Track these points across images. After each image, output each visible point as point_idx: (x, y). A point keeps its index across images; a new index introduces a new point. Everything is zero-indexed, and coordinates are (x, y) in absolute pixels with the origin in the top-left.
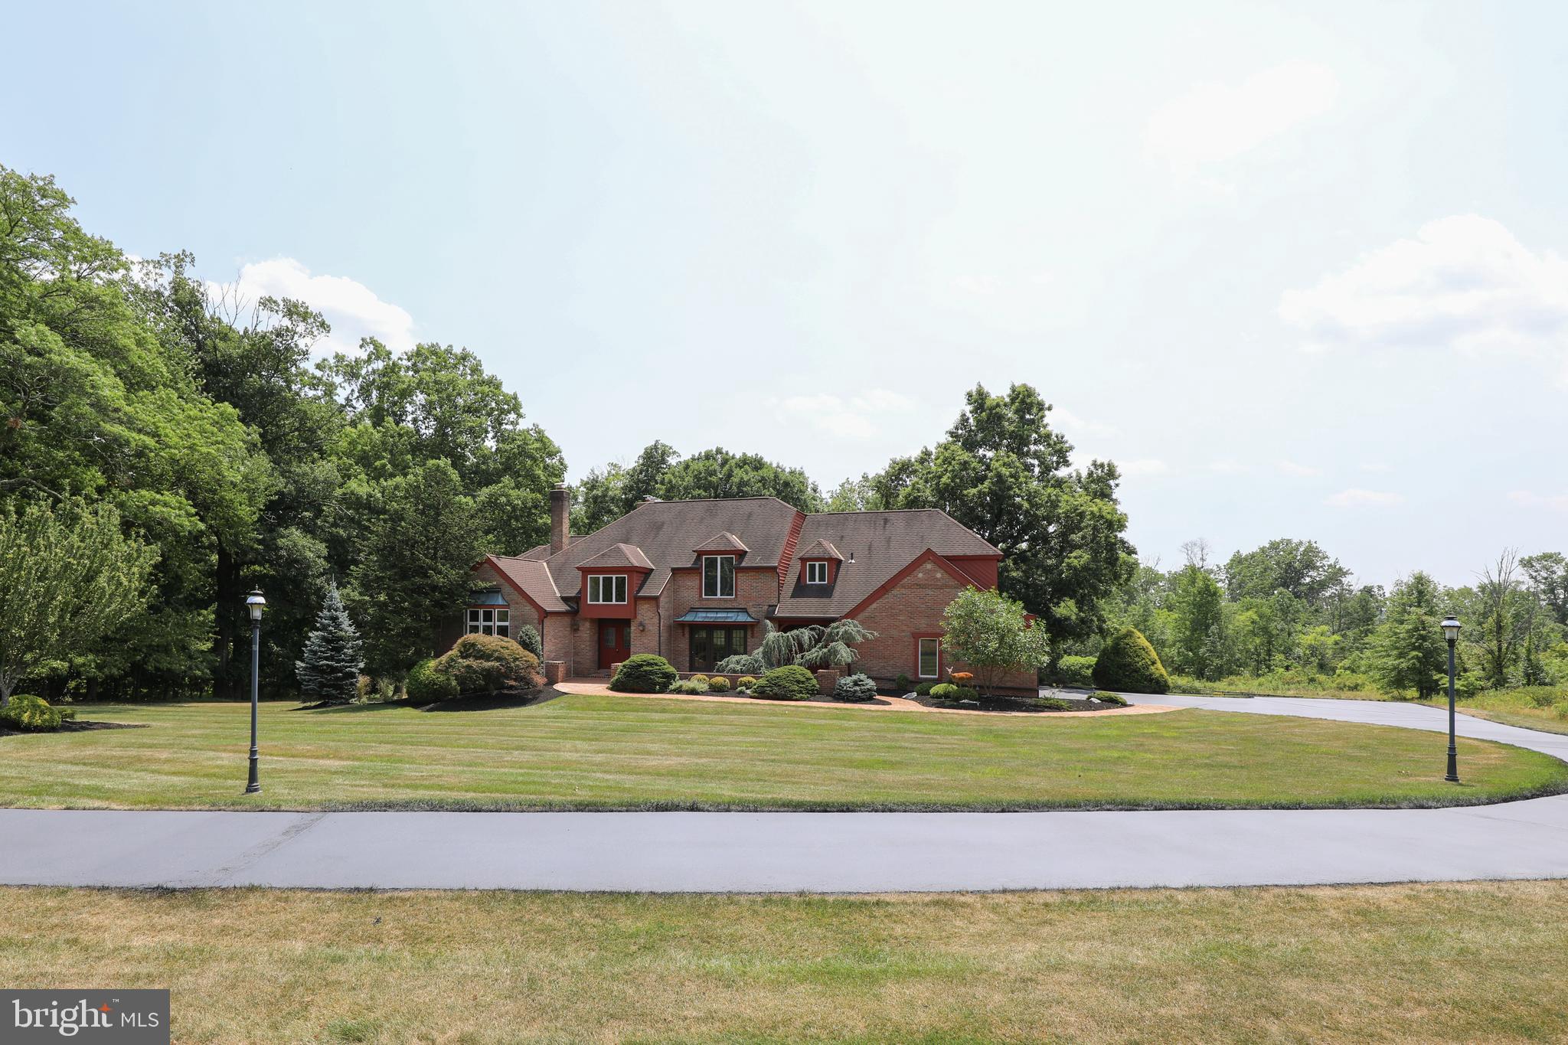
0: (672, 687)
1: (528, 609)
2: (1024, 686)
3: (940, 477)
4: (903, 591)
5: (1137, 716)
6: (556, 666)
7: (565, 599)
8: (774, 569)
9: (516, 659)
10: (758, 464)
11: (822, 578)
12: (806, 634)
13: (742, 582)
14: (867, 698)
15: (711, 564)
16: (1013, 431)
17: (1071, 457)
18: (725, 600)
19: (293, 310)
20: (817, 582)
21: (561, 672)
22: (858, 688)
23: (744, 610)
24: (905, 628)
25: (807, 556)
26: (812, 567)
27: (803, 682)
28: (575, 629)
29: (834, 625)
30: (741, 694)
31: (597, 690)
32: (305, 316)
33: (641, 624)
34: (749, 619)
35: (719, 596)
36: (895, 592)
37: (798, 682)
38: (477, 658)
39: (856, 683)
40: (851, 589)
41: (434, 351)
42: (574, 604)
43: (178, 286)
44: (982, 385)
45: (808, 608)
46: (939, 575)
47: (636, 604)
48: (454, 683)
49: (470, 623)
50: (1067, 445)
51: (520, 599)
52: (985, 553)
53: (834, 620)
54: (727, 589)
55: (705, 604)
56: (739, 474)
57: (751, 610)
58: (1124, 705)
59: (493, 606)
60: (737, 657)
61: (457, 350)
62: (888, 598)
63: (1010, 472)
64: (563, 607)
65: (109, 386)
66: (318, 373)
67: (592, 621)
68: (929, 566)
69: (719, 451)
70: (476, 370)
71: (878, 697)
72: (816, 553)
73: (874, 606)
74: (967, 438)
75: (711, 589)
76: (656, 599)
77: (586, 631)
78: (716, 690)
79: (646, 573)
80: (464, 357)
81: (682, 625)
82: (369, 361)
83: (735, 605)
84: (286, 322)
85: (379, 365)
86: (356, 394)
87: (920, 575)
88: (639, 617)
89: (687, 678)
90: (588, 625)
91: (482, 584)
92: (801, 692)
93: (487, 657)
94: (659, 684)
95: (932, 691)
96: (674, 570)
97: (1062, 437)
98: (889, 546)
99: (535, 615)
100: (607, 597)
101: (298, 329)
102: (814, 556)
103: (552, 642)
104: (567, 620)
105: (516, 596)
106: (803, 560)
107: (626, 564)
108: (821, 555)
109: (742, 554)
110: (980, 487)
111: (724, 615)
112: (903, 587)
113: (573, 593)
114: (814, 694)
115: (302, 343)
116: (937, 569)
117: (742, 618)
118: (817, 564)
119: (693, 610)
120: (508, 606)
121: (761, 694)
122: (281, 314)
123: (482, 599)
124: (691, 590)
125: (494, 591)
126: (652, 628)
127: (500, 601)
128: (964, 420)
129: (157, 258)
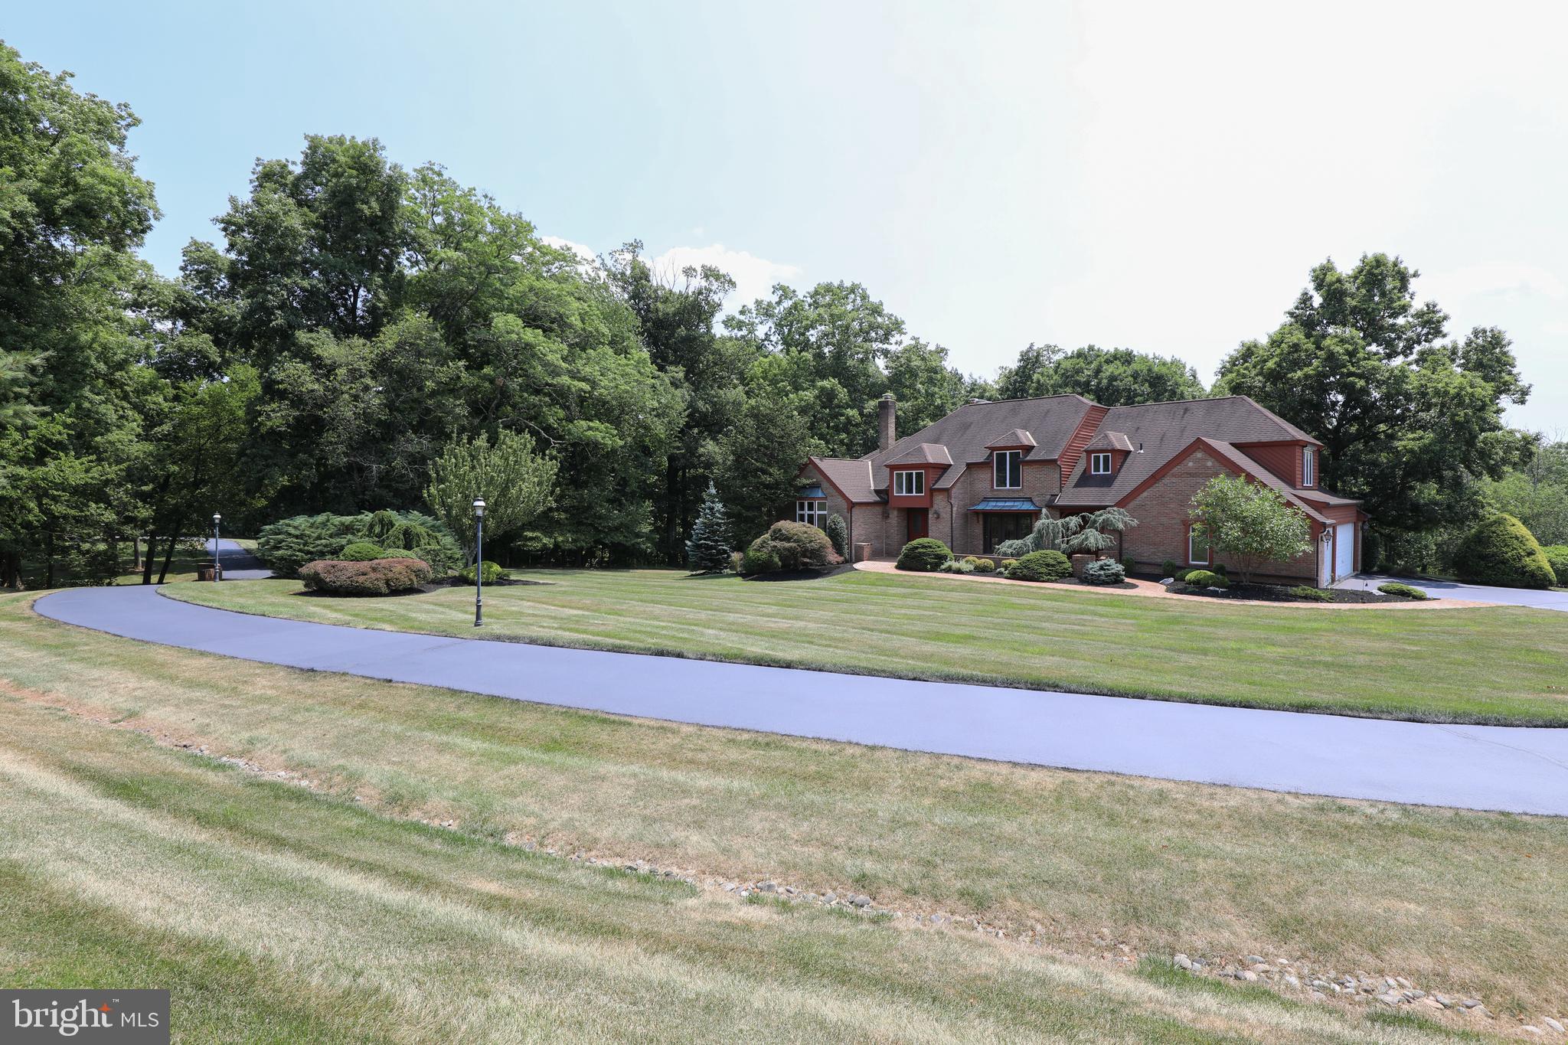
0: (943, 567)
1: (840, 499)
2: (1302, 575)
3: (1265, 361)
4: (1174, 480)
5: (1441, 610)
6: (862, 547)
7: (877, 492)
8: (1054, 461)
9: (811, 541)
10: (1127, 358)
11: (1106, 469)
12: (1074, 521)
13: (1027, 474)
14: (1115, 581)
15: (1001, 459)
16: (1356, 307)
17: (1446, 327)
18: (1013, 491)
19: (710, 273)
20: (1101, 472)
21: (866, 552)
22: (1102, 572)
23: (1030, 500)
24: (1175, 515)
25: (1092, 448)
26: (1097, 459)
27: (1053, 566)
28: (886, 516)
29: (1098, 513)
30: (1000, 575)
31: (888, 567)
32: (717, 277)
33: (936, 512)
34: (1032, 508)
35: (1008, 487)
36: (1166, 480)
37: (1048, 565)
38: (781, 540)
39: (1102, 568)
40: (1130, 477)
41: (829, 289)
42: (884, 496)
43: (635, 265)
44: (1332, 259)
45: (1087, 496)
46: (1209, 464)
47: (932, 496)
48: (776, 559)
49: (799, 512)
50: (1441, 314)
51: (834, 492)
52: (1281, 439)
53: (1104, 508)
54: (1015, 482)
55: (996, 495)
56: (1109, 370)
57: (1035, 500)
58: (1420, 598)
59: (814, 499)
60: (1011, 542)
61: (848, 284)
62: (1158, 488)
63: (1347, 350)
64: (876, 498)
65: (552, 350)
66: (742, 318)
67: (900, 510)
68: (1199, 455)
69: (1091, 348)
70: (864, 297)
71: (1127, 580)
72: (1100, 446)
73: (1145, 494)
74: (1305, 320)
75: (1002, 482)
76: (947, 491)
77: (894, 518)
78: (981, 571)
79: (945, 468)
80: (853, 290)
81: (977, 513)
82: (779, 303)
83: (1022, 495)
84: (704, 283)
85: (787, 304)
86: (773, 330)
87: (1191, 464)
88: (935, 507)
89: (957, 559)
90: (895, 513)
91: (805, 481)
92: (1049, 574)
93: (788, 539)
94: (930, 564)
95: (1187, 578)
96: (969, 466)
97: (1434, 306)
98: (1182, 436)
99: (845, 505)
100: (910, 490)
101: (713, 288)
102: (1099, 448)
103: (860, 530)
104: (878, 509)
105: (832, 491)
106: (1089, 452)
107: (922, 461)
108: (1105, 447)
109: (1029, 449)
110: (1306, 369)
111: (1011, 504)
112: (1174, 476)
113: (883, 487)
114: (1063, 576)
115: (716, 298)
116: (1208, 457)
117: (1027, 506)
118: (1101, 455)
119: (986, 499)
120: (826, 498)
121: (1014, 576)
122: (699, 277)
123: (807, 493)
124: (984, 482)
125: (815, 486)
126: (945, 515)
127: (820, 495)
128: (1306, 299)
129: (620, 248)
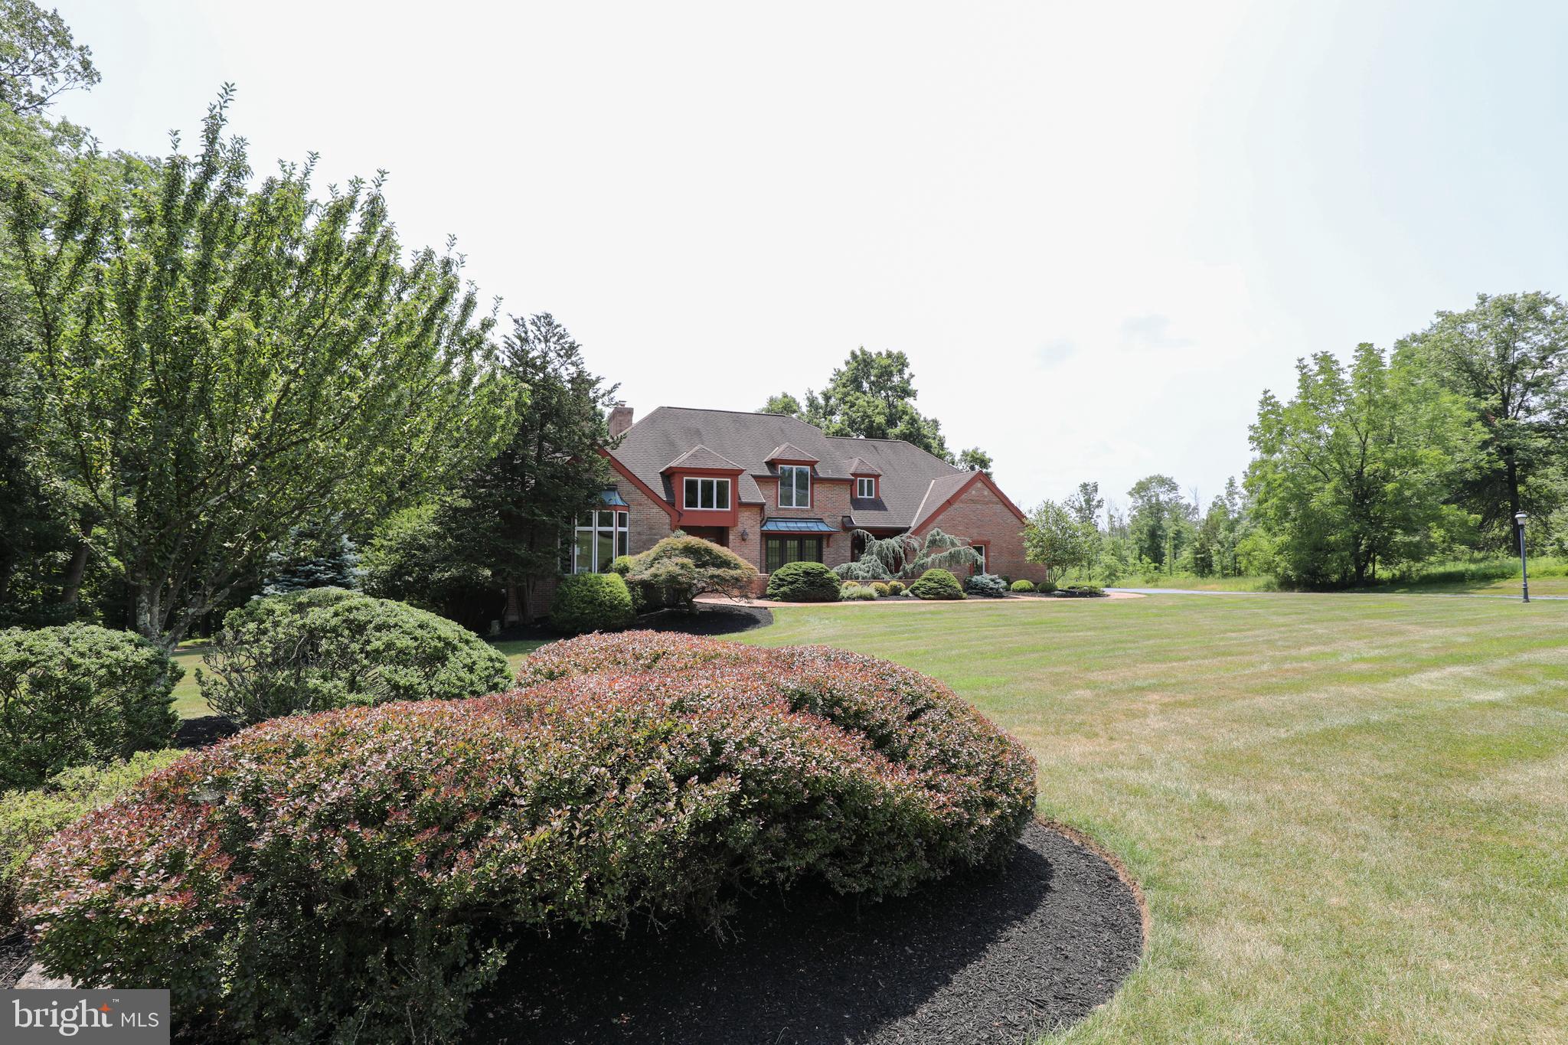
0: (841, 594)
4: (961, 505)
8: (848, 482)
11: (870, 493)
13: (818, 493)
15: (787, 474)
18: (801, 511)
20: (866, 496)
23: (819, 520)
24: (962, 536)
25: (858, 472)
26: (861, 483)
34: (825, 529)
36: (955, 506)
49: (579, 528)
54: (802, 499)
55: (782, 514)
57: (827, 520)
59: (613, 507)
68: (979, 485)
73: (941, 517)
75: (786, 500)
76: (759, 506)
83: (812, 515)
87: (973, 492)
100: (706, 503)
105: (641, 497)
106: (855, 476)
107: (730, 466)
108: (866, 471)
111: (804, 525)
112: (961, 502)
116: (985, 487)
118: (866, 479)
119: (773, 519)
120: (627, 508)
125: (612, 488)
127: (620, 502)
